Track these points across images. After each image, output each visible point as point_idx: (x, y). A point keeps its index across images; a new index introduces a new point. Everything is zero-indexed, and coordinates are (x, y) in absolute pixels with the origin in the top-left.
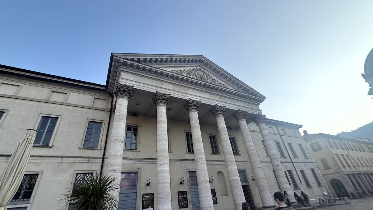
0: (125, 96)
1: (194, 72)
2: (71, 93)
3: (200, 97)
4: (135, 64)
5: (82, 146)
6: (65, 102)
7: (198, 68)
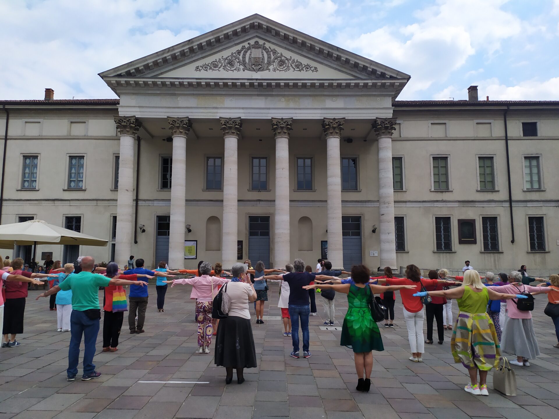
0: (127, 133)
1: (241, 57)
2: (90, 121)
3: (243, 108)
4: (132, 80)
5: (113, 188)
6: (86, 135)
7: (252, 42)
